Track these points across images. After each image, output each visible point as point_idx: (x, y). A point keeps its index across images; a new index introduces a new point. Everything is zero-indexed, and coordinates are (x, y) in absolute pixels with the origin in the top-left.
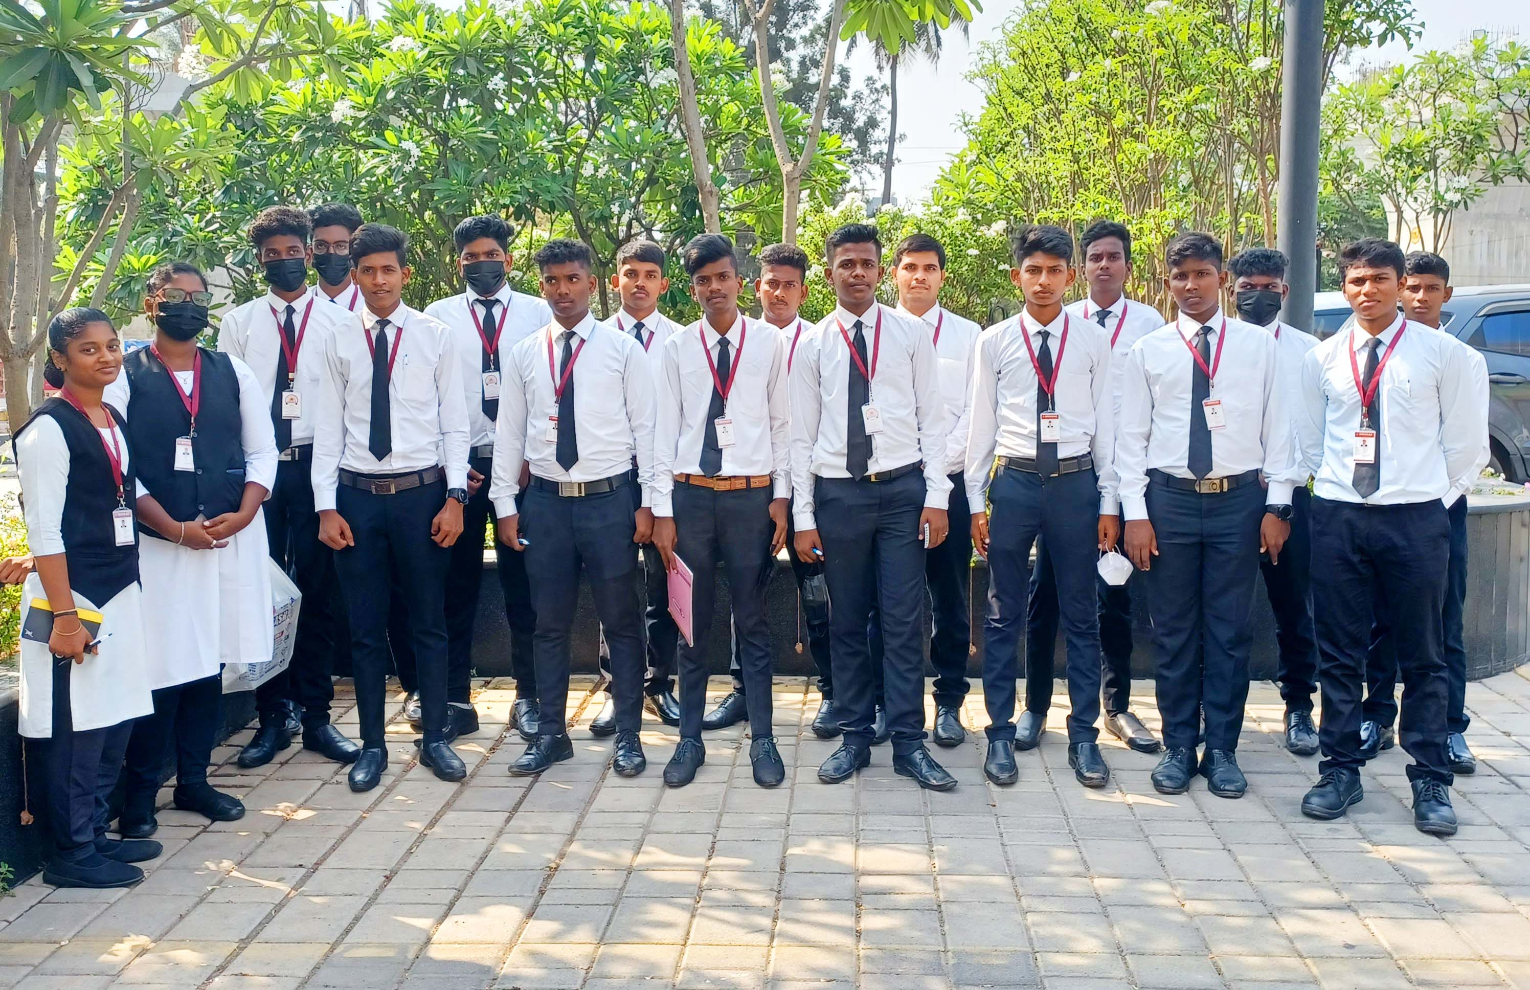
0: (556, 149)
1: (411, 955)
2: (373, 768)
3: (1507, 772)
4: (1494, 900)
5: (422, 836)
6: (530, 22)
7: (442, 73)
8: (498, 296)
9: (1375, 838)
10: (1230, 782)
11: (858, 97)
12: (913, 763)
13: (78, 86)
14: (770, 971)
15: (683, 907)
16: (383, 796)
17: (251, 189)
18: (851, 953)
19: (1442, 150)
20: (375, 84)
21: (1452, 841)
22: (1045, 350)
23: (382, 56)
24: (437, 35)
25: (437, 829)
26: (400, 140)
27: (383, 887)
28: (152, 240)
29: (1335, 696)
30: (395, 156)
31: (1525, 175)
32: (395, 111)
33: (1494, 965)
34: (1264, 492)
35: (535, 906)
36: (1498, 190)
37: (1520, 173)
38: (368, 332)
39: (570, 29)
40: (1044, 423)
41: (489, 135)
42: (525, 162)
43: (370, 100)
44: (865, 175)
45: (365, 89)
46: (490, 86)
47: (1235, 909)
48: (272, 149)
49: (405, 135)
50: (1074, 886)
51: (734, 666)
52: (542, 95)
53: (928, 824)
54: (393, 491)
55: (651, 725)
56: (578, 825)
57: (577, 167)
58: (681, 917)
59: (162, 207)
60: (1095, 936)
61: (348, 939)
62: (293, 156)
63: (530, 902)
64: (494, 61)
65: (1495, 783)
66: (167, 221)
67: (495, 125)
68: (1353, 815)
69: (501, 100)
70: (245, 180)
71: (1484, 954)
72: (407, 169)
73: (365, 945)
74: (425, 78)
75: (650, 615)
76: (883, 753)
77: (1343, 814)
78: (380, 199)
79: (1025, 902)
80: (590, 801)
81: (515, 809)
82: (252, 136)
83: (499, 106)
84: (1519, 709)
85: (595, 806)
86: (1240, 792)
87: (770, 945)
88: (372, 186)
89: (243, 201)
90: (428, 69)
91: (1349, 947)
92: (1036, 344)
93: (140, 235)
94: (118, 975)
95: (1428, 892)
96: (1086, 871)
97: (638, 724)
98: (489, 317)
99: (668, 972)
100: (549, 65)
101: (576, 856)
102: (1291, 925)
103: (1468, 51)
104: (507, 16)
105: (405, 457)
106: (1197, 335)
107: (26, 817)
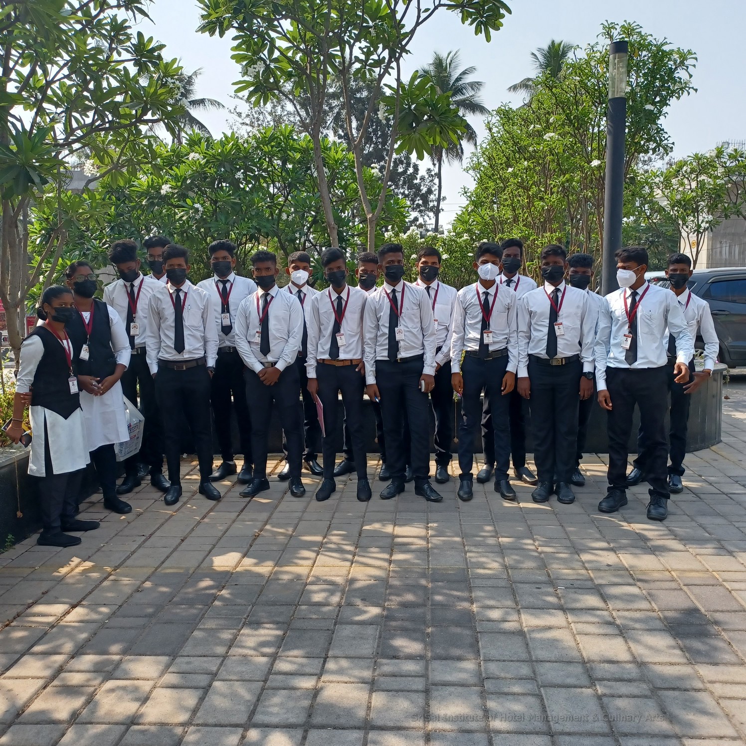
0: (269, 207)
1: (191, 572)
2: (176, 494)
3: (697, 492)
4: (680, 547)
5: (199, 523)
6: (255, 145)
7: (213, 170)
8: (228, 278)
9: (629, 520)
10: (567, 496)
11: (422, 179)
12: (423, 490)
13: (33, 182)
14: (350, 576)
15: (314, 551)
16: (182, 506)
17: (123, 227)
18: (386, 569)
19: (702, 203)
20: (181, 176)
21: (665, 522)
22: (486, 300)
23: (185, 162)
24: (211, 152)
25: (206, 520)
26: (193, 203)
27: (180, 544)
28: (77, 253)
29: (615, 457)
30: (191, 211)
31: (741, 214)
32: (192, 189)
33: (673, 573)
34: (582, 365)
35: (248, 551)
36: (729, 221)
37: (738, 213)
38: (171, 295)
39: (274, 149)
40: (485, 335)
41: (237, 201)
42: (253, 213)
43: (179, 184)
44: (426, 217)
45: (176, 178)
46: (237, 177)
47: (561, 549)
48: (134, 208)
49: (196, 200)
50: (491, 541)
51: (345, 448)
52: (262, 181)
53: (428, 516)
54: (185, 369)
55: (306, 475)
56: (270, 518)
57: (280, 214)
58: (312, 555)
59: (82, 237)
60: (496, 561)
61: (164, 565)
62: (143, 211)
63: (245, 550)
64: (238, 165)
65: (691, 497)
66: (84, 243)
67: (239, 195)
68: (621, 511)
69: (242, 184)
70: (120, 223)
71: (669, 568)
72: (197, 217)
73: (171, 568)
74: (205, 173)
75: (306, 424)
76: (410, 486)
77: (617, 510)
78: (186, 232)
79: (466, 548)
80: (276, 507)
81: (242, 511)
82: (124, 202)
83: (242, 186)
84: (707, 465)
85: (278, 509)
86: (571, 501)
87: (351, 566)
88: (182, 226)
89: (120, 233)
90: (207, 169)
91: (608, 565)
92: (483, 298)
93: (72, 250)
94: (61, 581)
95: (650, 544)
96: (496, 535)
97: (300, 474)
98: (225, 288)
99: (304, 578)
100: (265, 166)
101: (268, 531)
102: (585, 557)
103: (714, 154)
104: (244, 142)
105: (190, 352)
106: (553, 292)
107: (19, 514)
